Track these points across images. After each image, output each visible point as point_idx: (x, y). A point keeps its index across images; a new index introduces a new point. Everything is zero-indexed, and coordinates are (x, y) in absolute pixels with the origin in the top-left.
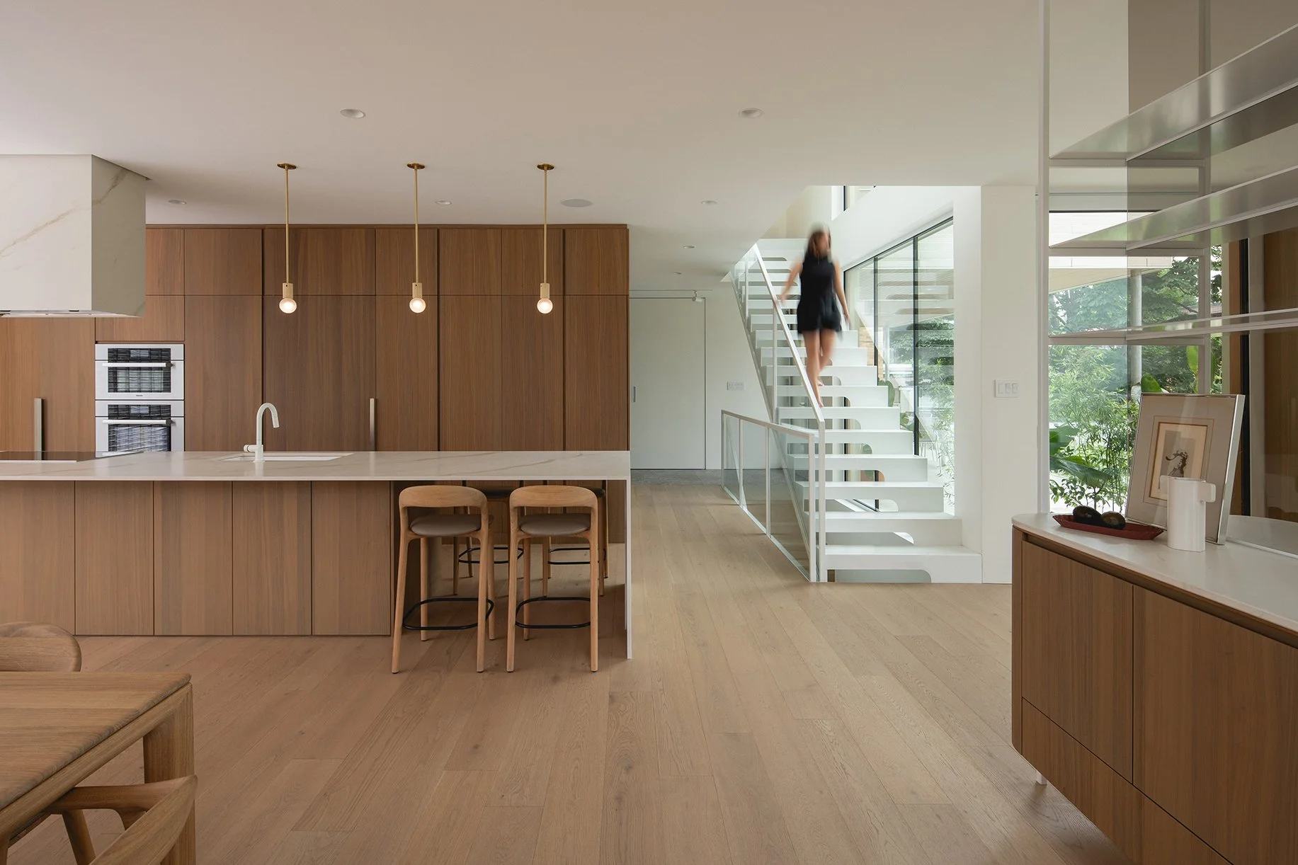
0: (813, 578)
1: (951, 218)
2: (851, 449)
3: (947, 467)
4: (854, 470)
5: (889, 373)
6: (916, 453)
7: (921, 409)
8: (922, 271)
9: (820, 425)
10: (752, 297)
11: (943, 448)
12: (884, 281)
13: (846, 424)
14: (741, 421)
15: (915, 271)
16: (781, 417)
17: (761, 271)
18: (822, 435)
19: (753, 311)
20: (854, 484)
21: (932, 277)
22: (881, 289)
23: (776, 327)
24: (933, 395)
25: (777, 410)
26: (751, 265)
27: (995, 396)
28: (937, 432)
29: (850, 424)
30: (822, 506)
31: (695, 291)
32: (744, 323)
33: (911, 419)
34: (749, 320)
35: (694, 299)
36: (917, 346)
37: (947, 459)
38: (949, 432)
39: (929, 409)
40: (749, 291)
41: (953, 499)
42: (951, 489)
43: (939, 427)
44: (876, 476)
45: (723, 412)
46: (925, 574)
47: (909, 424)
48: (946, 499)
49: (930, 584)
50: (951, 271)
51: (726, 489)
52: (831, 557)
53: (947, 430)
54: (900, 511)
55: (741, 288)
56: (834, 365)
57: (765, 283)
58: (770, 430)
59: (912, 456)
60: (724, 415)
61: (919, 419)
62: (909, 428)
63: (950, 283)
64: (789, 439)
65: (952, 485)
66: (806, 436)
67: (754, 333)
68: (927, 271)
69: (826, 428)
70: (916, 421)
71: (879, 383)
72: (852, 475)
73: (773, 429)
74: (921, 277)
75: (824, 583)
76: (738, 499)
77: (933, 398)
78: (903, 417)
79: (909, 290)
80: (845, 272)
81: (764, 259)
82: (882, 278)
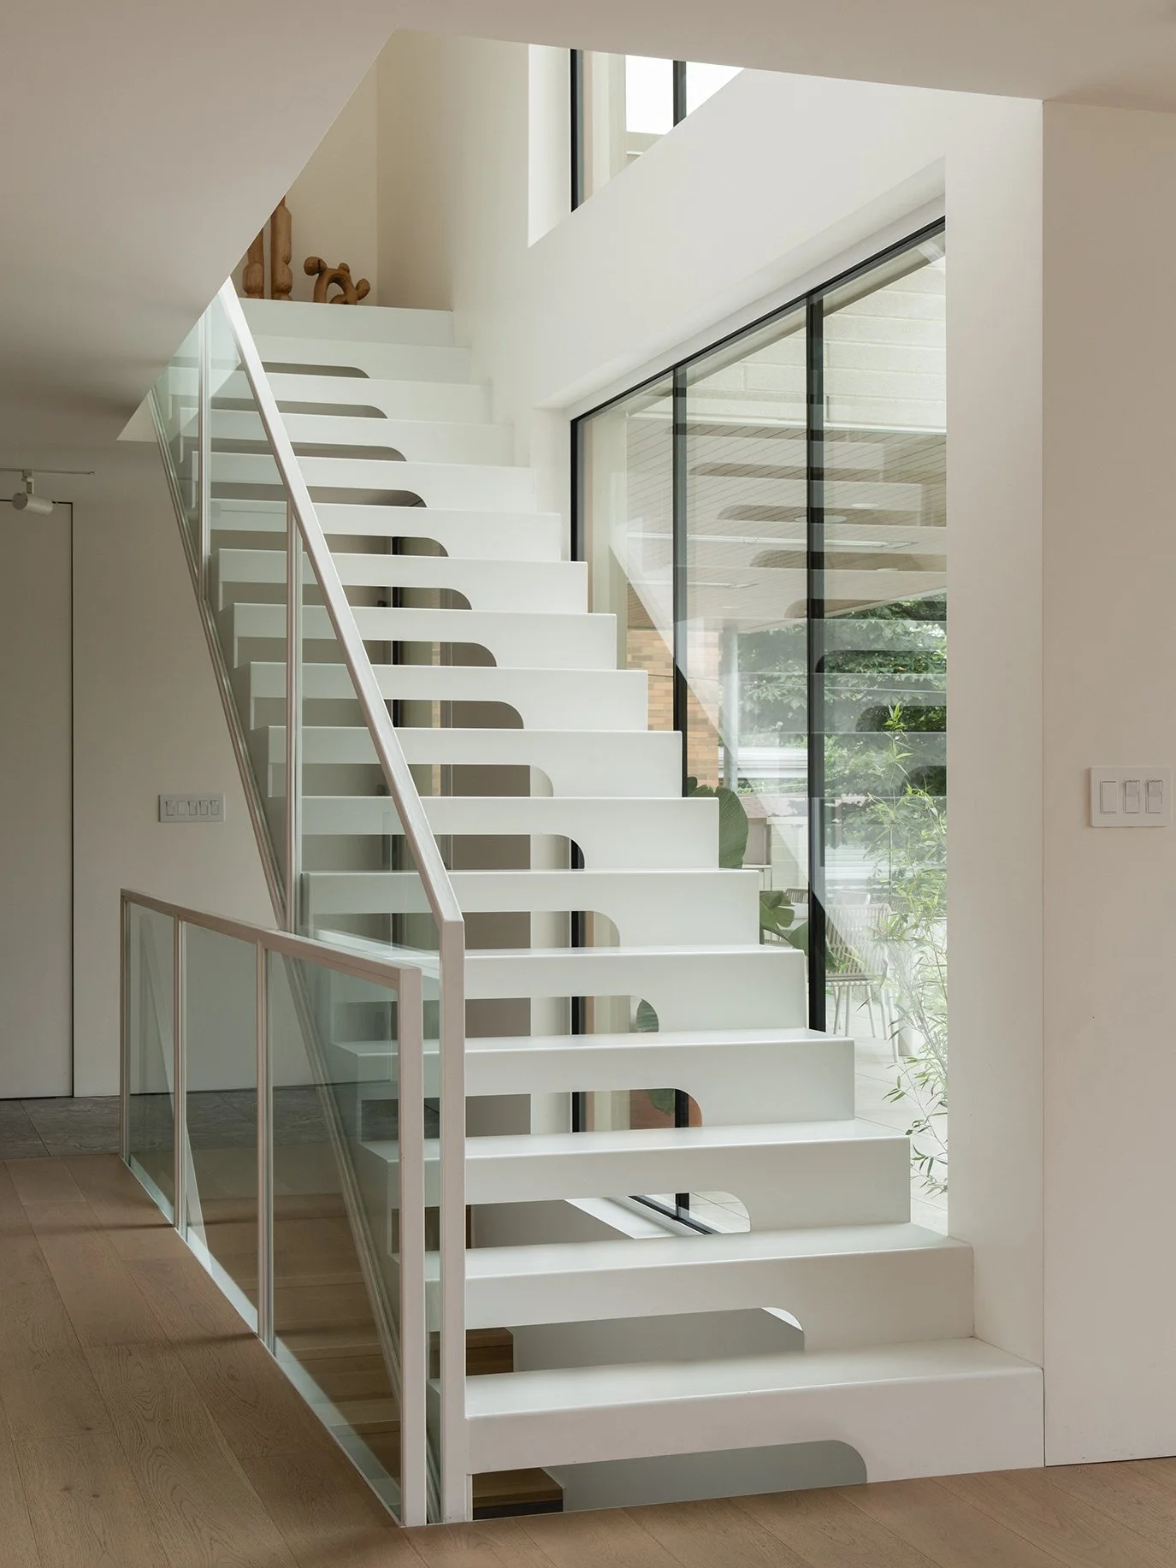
0: (415, 1511)
1: (939, 224)
2: (599, 1015)
3: (922, 1067)
4: (606, 1088)
5: (736, 776)
6: (817, 1021)
7: (834, 882)
8: (840, 435)
9: (446, 938)
10: (220, 489)
11: (906, 1004)
12: (707, 460)
13: (578, 929)
14: (183, 926)
15: (814, 435)
16: (315, 908)
17: (255, 405)
18: (453, 972)
19: (223, 538)
20: (607, 1141)
21: (871, 457)
22: (696, 485)
23: (298, 594)
24: (873, 840)
25: (303, 884)
26: (218, 381)
27: (1089, 824)
28: (885, 952)
29: (596, 930)
30: (453, 1228)
31: (26, 474)
32: (195, 580)
33: (801, 910)
34: (213, 565)
35: (19, 501)
36: (820, 668)
37: (917, 1040)
38: (927, 949)
39: (860, 882)
40: (210, 467)
41: (940, 1172)
42: (934, 1142)
43: (892, 933)
44: (681, 1111)
45: (127, 898)
46: (846, 1455)
47: (794, 926)
48: (917, 1173)
49: (862, 1490)
50: (938, 442)
51: (138, 1171)
52: (487, 1424)
53: (920, 941)
54: (759, 1228)
55: (188, 458)
56: (526, 729)
57: (268, 447)
58: (277, 959)
59: (802, 1034)
60: (133, 906)
61: (828, 909)
62: (793, 940)
63: (933, 479)
64: (341, 993)
65: (940, 1126)
66: (390, 975)
67: (230, 612)
68: (854, 436)
69: (470, 946)
70: (817, 914)
71: (689, 787)
72: (601, 1110)
73: (285, 957)
74: (833, 456)
75: (458, 1528)
76: (172, 1202)
77: (872, 851)
78: (773, 906)
79: (795, 494)
80: (574, 424)
81: (269, 367)
82: (700, 450)
